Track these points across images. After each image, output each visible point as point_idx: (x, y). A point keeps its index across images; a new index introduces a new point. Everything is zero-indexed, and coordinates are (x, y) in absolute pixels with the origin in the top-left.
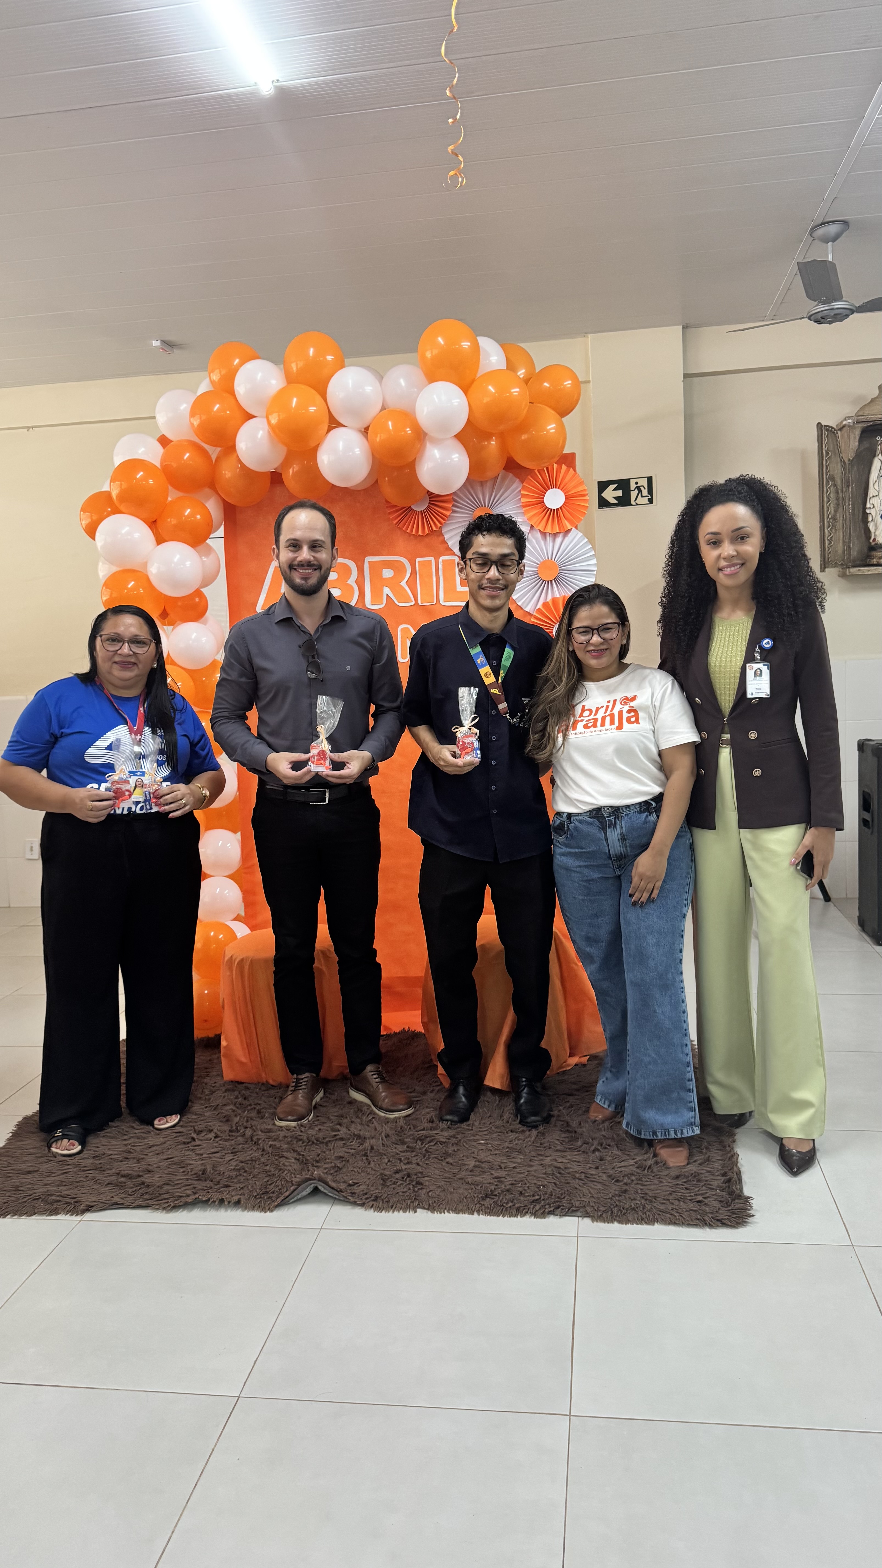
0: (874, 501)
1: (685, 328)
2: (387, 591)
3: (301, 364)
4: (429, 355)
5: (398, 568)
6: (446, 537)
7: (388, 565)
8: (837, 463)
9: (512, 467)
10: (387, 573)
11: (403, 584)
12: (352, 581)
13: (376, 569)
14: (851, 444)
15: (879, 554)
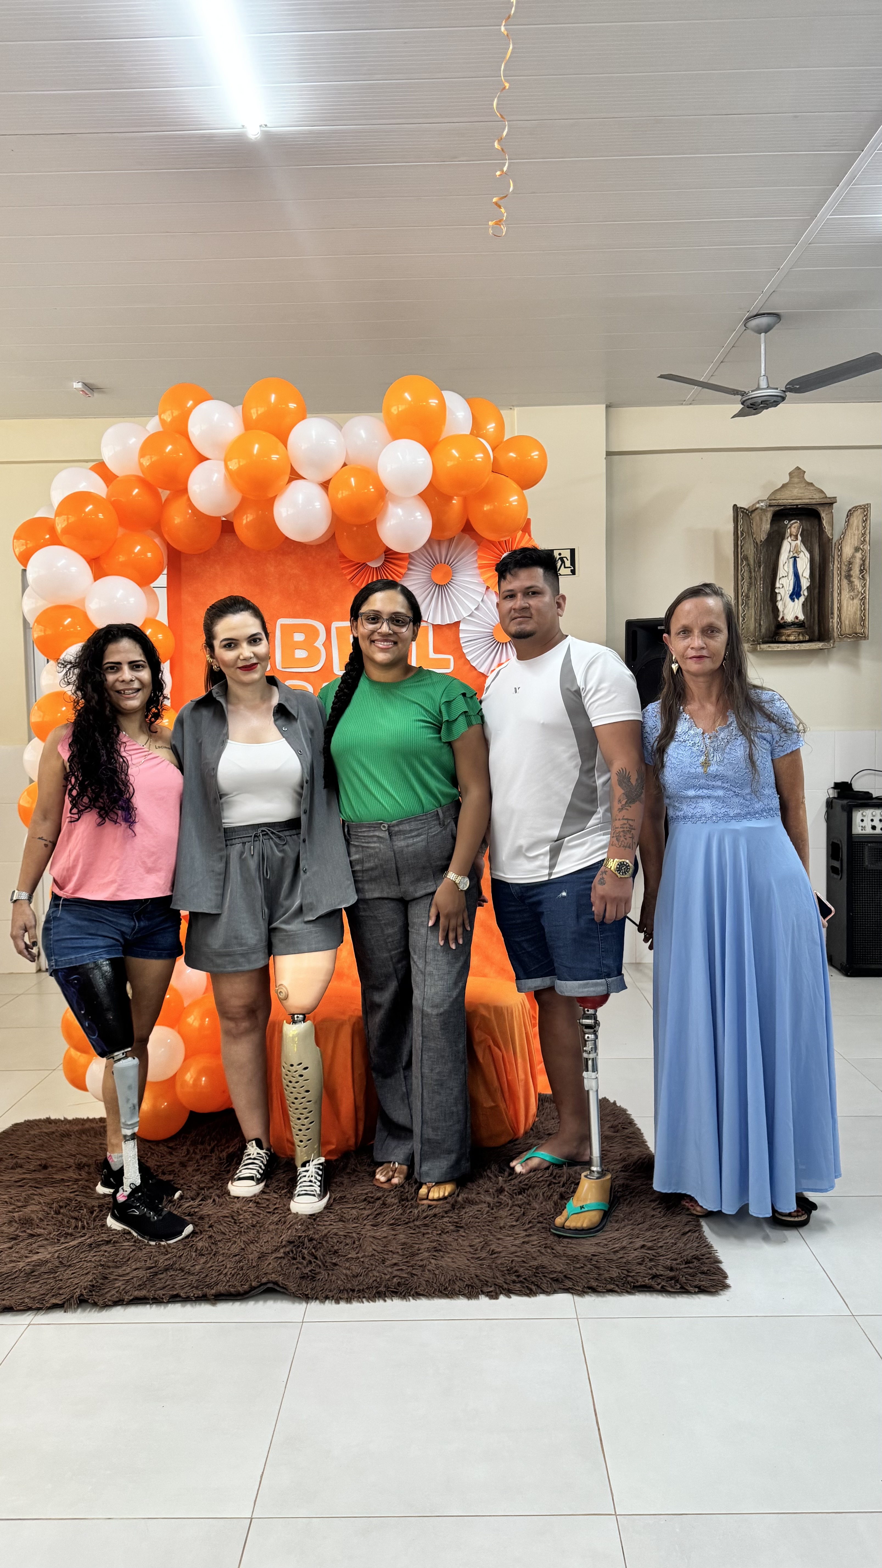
0: (783, 581)
1: (608, 406)
3: (261, 411)
4: (394, 410)
8: (750, 544)
9: (469, 531)
14: (764, 526)
15: (788, 632)
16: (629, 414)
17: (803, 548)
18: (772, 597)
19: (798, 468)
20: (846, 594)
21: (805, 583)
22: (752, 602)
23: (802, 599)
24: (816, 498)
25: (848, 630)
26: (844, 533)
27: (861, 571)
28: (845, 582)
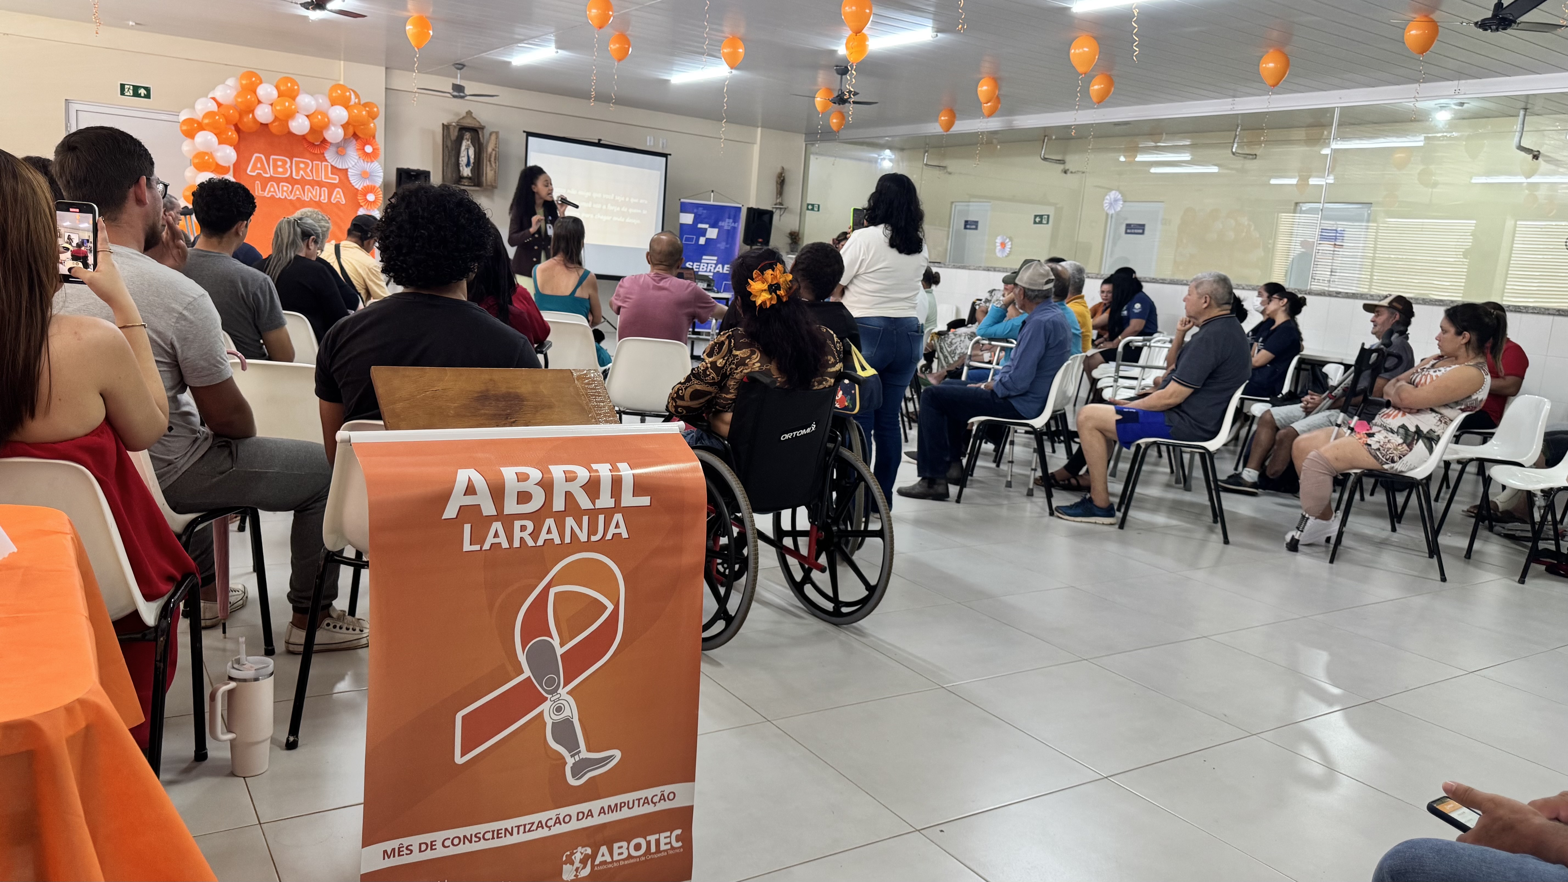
0: (463, 159)
1: (386, 68)
2: (302, 172)
3: (285, 88)
4: (334, 95)
5: (307, 165)
6: (325, 155)
7: (303, 162)
9: (355, 136)
10: (302, 166)
11: (308, 170)
12: (288, 166)
13: (297, 164)
14: (454, 134)
15: (464, 180)
16: (397, 73)
17: (471, 145)
18: (458, 164)
19: (470, 111)
20: (489, 168)
21: (472, 161)
22: (449, 166)
23: (471, 167)
24: (477, 125)
25: (489, 183)
26: (488, 142)
27: (495, 159)
28: (488, 163)
